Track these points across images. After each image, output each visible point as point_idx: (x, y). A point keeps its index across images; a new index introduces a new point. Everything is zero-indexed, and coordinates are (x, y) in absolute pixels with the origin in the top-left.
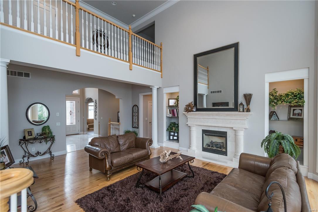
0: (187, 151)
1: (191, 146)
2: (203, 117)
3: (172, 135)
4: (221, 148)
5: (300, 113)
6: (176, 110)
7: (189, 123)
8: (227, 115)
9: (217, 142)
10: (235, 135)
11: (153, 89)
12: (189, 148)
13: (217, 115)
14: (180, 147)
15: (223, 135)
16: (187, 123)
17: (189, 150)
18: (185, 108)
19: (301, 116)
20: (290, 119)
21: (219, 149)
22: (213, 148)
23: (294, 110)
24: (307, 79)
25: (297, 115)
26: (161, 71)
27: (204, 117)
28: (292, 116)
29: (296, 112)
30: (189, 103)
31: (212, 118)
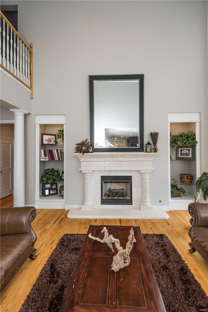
0: (81, 209)
1: (85, 200)
2: (104, 160)
3: (47, 189)
4: (123, 196)
5: (187, 153)
6: (55, 151)
7: (83, 169)
8: (135, 156)
9: (117, 190)
10: (141, 178)
11: (16, 114)
12: (82, 204)
13: (122, 156)
14: (66, 206)
15: (127, 180)
16: (80, 170)
17: (83, 207)
18: (76, 148)
19: (189, 156)
20: (178, 159)
21: (122, 198)
22: (114, 198)
23: (181, 150)
24: (198, 122)
25: (185, 155)
26: (31, 88)
27: (106, 160)
28: (180, 156)
29: (183, 152)
30: (83, 140)
31: (116, 160)
